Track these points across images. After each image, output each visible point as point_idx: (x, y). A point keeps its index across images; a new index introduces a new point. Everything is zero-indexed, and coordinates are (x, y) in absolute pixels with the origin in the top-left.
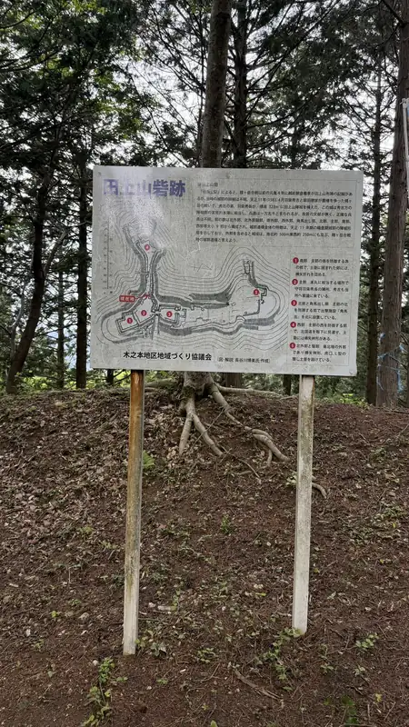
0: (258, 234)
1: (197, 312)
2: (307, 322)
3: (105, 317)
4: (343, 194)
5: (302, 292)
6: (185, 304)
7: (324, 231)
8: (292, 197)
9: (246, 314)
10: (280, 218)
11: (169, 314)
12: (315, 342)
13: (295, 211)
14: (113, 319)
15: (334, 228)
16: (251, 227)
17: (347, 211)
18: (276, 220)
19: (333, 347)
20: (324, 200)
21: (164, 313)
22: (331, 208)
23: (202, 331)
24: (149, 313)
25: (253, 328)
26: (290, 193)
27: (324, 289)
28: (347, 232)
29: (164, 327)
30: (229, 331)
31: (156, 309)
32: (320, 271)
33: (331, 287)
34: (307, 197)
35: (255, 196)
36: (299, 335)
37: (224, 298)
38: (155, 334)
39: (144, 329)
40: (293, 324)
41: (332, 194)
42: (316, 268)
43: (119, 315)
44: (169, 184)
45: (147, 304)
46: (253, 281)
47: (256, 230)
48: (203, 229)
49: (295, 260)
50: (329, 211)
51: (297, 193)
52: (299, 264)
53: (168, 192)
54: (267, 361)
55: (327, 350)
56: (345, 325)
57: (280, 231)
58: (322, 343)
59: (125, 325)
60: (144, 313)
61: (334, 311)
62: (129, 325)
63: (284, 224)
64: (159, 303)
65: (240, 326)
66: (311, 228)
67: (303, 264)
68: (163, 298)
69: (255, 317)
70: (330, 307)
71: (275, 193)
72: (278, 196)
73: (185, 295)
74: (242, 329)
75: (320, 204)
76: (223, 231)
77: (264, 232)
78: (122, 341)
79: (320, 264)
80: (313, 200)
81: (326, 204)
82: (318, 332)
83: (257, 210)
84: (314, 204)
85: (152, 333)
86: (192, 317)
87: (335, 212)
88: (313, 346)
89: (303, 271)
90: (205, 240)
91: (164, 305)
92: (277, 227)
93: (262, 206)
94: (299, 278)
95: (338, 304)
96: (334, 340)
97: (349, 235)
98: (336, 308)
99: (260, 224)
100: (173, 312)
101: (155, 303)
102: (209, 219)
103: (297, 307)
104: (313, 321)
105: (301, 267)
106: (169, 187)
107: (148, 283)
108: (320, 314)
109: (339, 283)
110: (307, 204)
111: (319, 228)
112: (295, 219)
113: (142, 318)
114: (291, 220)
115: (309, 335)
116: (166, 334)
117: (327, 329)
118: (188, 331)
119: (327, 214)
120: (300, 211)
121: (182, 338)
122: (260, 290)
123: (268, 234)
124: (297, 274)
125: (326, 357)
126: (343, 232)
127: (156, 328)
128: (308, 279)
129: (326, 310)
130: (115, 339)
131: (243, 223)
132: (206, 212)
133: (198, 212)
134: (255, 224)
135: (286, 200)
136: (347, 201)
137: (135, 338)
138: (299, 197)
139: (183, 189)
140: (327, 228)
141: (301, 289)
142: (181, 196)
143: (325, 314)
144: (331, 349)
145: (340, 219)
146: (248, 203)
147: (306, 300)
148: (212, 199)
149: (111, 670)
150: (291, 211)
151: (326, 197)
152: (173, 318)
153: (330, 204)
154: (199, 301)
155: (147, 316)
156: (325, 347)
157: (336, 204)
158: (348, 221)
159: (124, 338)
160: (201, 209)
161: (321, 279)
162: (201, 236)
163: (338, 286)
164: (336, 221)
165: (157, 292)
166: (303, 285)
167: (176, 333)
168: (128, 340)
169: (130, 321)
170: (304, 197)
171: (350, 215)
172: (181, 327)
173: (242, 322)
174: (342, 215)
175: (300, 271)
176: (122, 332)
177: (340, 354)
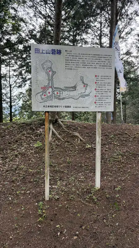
0: (84, 67)
1: (66, 92)
2: (99, 95)
3: (37, 94)
4: (109, 56)
5: (98, 86)
6: (62, 90)
7: (104, 67)
8: (95, 56)
9: (81, 93)
10: (91, 63)
11: (57, 93)
12: (102, 101)
13: (95, 60)
14: (39, 94)
15: (107, 66)
16: (82, 65)
17: (111, 61)
18: (90, 63)
19: (107, 103)
20: (104, 57)
21: (56, 93)
22: (106, 60)
23: (68, 98)
24: (51, 93)
25: (84, 97)
26: (94, 55)
27: (104, 85)
28: (111, 67)
29: (56, 97)
30: (76, 98)
31: (53, 92)
32: (103, 79)
33: (106, 84)
34: (99, 56)
35: (83, 55)
36: (97, 99)
37: (74, 88)
38: (53, 100)
39: (50, 98)
40: (95, 96)
41: (106, 55)
42: (102, 78)
43: (41, 93)
44: (56, 50)
45: (50, 90)
46: (83, 83)
47: (84, 66)
48: (67, 66)
49: (96, 76)
50: (105, 61)
51: (96, 55)
52: (97, 77)
53: (56, 53)
54: (88, 107)
55: (105, 104)
56: (110, 96)
57: (91, 67)
58: (104, 102)
59: (43, 97)
60: (49, 93)
61: (107, 92)
62: (45, 97)
63: (92, 64)
64: (54, 89)
65: (79, 97)
66: (100, 66)
67: (98, 77)
68: (55, 88)
69: (84, 94)
70: (106, 91)
71: (89, 55)
72: (90, 56)
73: (62, 87)
74: (80, 98)
75: (103, 59)
76: (74, 66)
77: (87, 67)
78: (42, 102)
79: (103, 77)
80: (101, 57)
81: (105, 58)
82: (103, 98)
83: (84, 60)
84: (101, 58)
85: (52, 99)
86: (65, 94)
87: (107, 61)
88: (101, 103)
89: (98, 79)
90: (68, 69)
91: (56, 90)
92: (90, 65)
93: (85, 59)
94: (97, 82)
95: (108, 90)
96: (107, 101)
97: (111, 68)
98: (108, 91)
99: (85, 64)
100: (59, 92)
101: (53, 89)
102: (69, 62)
103: (97, 91)
104: (101, 95)
105: (98, 78)
106: (56, 51)
107: (50, 83)
108: (103, 93)
109: (109, 83)
110: (99, 58)
111: (103, 66)
112: (95, 63)
113: (49, 95)
114: (94, 63)
115: (100, 99)
116: (56, 100)
117: (105, 97)
118: (63, 99)
119: (105, 62)
120: (97, 60)
121: (62, 101)
122: (86, 85)
123: (88, 67)
124: (96, 80)
125: (105, 106)
126: (110, 67)
127: (53, 98)
128: (100, 82)
129: (105, 92)
130: (40, 102)
131: (80, 64)
132: (68, 60)
133: (66, 60)
134: (83, 64)
135: (93, 57)
136: (111, 58)
137: (47, 101)
138: (96, 56)
139: (61, 53)
140: (105, 66)
141: (97, 85)
142: (60, 54)
143: (105, 93)
144: (107, 104)
145: (109, 63)
146: (81, 57)
147: (99, 88)
148: (70, 56)
149: (43, 205)
150: (94, 60)
151: (105, 56)
152: (59, 94)
153: (106, 59)
154: (67, 89)
155: (51, 94)
156: (105, 103)
157: (107, 59)
158: (111, 64)
159: (43, 101)
160: (67, 59)
161: (104, 82)
162: (67, 68)
163: (108, 84)
164: (108, 64)
165: (53, 86)
166: (98, 84)
167: (60, 99)
168: (44, 102)
169: (45, 95)
170: (98, 56)
171: (111, 62)
172: (61, 97)
173: (80, 96)
174: (109, 62)
175: (97, 79)
176: (42, 99)
177: (109, 105)
